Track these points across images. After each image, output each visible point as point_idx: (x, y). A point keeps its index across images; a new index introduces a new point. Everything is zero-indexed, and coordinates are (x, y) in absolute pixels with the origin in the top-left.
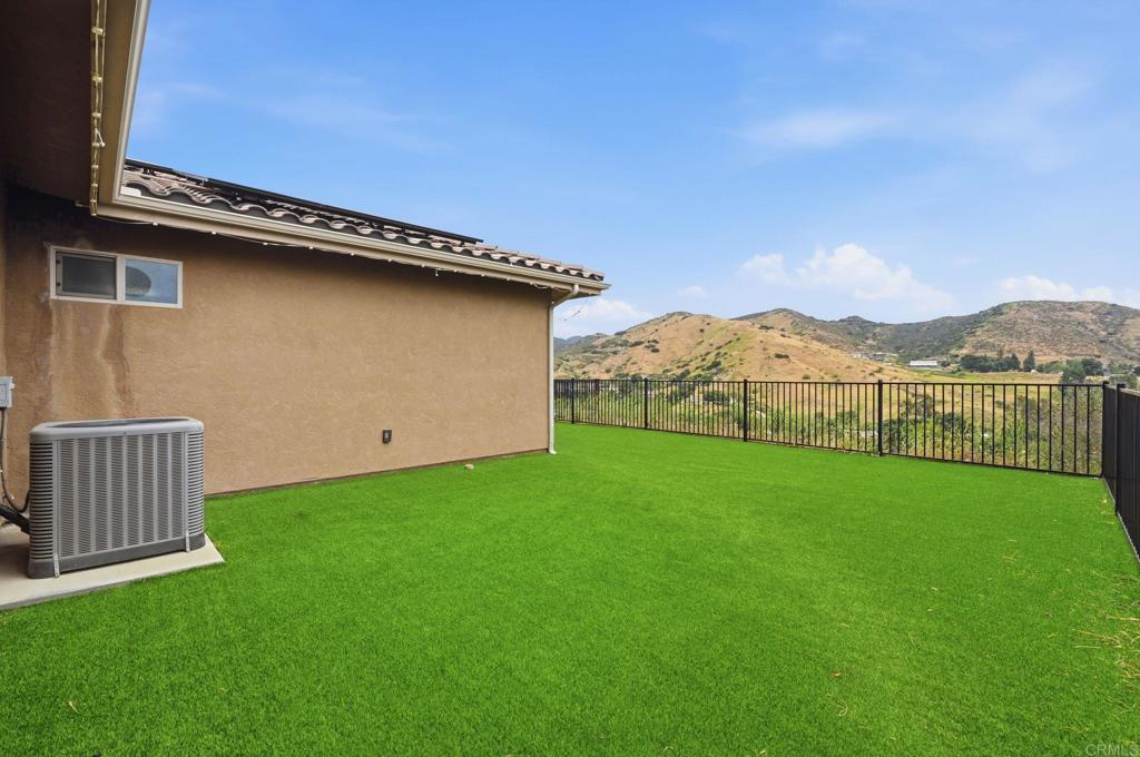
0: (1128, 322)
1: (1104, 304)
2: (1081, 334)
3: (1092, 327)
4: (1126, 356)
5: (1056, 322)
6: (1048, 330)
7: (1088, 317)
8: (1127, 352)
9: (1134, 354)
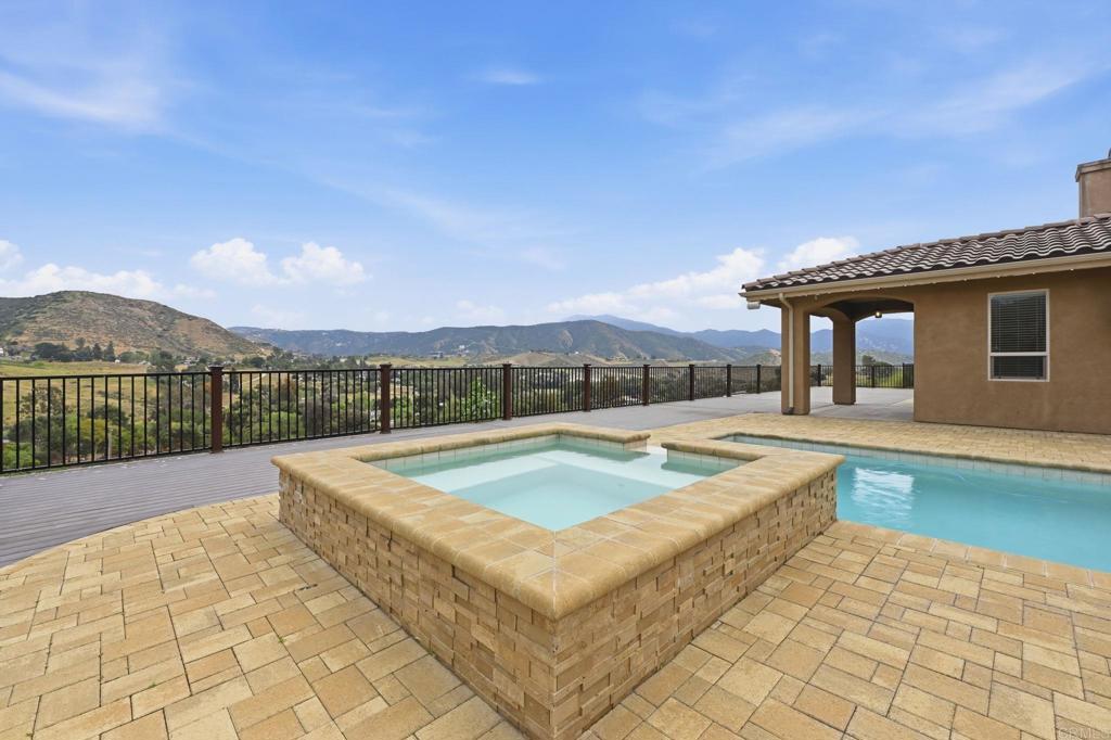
0: (177, 321)
1: (158, 305)
2: (143, 330)
3: (150, 323)
4: (179, 349)
5: (120, 315)
6: (114, 322)
7: (147, 314)
8: (178, 346)
9: (183, 348)
